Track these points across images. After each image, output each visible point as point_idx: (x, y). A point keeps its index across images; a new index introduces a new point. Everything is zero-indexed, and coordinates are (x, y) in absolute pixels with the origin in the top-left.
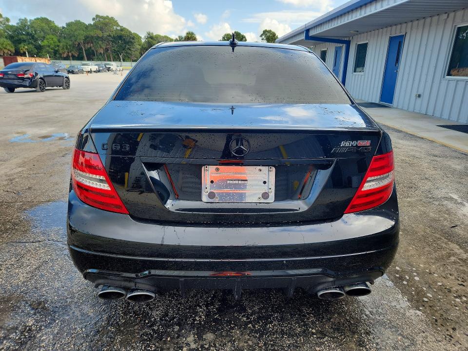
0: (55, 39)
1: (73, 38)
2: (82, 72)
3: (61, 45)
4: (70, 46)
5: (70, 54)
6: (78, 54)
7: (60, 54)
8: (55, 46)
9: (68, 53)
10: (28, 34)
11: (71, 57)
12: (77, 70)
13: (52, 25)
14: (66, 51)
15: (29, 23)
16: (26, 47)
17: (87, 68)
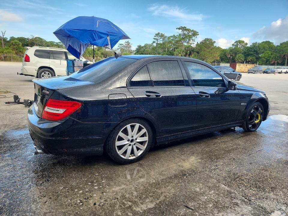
0: (270, 53)
1: (281, 52)
2: (274, 72)
3: (272, 56)
4: (278, 57)
5: (276, 62)
6: (281, 61)
7: (270, 62)
8: (268, 57)
9: (275, 61)
10: (255, 51)
11: (276, 64)
12: (270, 71)
13: (272, 45)
14: (274, 60)
15: (257, 45)
16: (251, 58)
17: (280, 70)
